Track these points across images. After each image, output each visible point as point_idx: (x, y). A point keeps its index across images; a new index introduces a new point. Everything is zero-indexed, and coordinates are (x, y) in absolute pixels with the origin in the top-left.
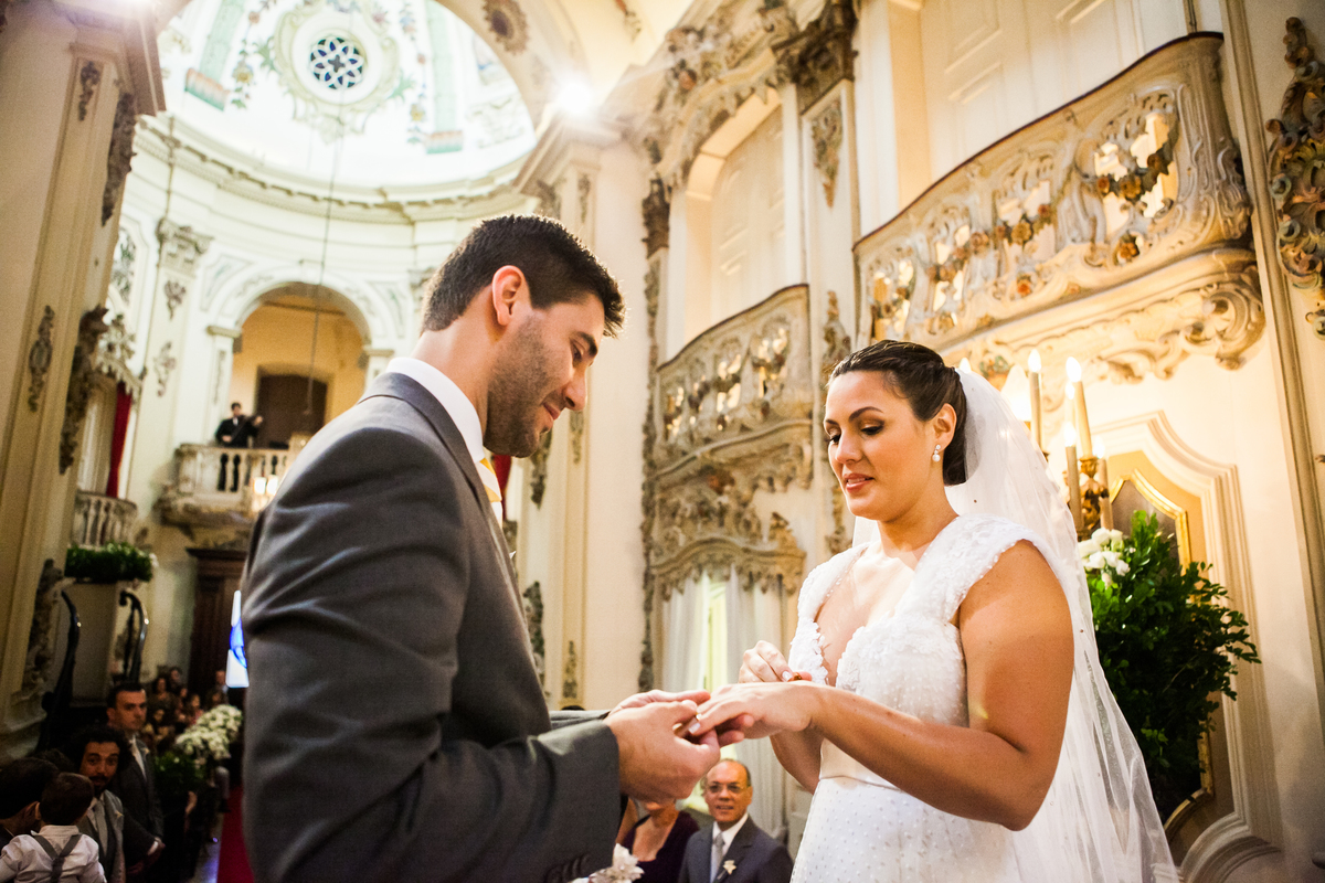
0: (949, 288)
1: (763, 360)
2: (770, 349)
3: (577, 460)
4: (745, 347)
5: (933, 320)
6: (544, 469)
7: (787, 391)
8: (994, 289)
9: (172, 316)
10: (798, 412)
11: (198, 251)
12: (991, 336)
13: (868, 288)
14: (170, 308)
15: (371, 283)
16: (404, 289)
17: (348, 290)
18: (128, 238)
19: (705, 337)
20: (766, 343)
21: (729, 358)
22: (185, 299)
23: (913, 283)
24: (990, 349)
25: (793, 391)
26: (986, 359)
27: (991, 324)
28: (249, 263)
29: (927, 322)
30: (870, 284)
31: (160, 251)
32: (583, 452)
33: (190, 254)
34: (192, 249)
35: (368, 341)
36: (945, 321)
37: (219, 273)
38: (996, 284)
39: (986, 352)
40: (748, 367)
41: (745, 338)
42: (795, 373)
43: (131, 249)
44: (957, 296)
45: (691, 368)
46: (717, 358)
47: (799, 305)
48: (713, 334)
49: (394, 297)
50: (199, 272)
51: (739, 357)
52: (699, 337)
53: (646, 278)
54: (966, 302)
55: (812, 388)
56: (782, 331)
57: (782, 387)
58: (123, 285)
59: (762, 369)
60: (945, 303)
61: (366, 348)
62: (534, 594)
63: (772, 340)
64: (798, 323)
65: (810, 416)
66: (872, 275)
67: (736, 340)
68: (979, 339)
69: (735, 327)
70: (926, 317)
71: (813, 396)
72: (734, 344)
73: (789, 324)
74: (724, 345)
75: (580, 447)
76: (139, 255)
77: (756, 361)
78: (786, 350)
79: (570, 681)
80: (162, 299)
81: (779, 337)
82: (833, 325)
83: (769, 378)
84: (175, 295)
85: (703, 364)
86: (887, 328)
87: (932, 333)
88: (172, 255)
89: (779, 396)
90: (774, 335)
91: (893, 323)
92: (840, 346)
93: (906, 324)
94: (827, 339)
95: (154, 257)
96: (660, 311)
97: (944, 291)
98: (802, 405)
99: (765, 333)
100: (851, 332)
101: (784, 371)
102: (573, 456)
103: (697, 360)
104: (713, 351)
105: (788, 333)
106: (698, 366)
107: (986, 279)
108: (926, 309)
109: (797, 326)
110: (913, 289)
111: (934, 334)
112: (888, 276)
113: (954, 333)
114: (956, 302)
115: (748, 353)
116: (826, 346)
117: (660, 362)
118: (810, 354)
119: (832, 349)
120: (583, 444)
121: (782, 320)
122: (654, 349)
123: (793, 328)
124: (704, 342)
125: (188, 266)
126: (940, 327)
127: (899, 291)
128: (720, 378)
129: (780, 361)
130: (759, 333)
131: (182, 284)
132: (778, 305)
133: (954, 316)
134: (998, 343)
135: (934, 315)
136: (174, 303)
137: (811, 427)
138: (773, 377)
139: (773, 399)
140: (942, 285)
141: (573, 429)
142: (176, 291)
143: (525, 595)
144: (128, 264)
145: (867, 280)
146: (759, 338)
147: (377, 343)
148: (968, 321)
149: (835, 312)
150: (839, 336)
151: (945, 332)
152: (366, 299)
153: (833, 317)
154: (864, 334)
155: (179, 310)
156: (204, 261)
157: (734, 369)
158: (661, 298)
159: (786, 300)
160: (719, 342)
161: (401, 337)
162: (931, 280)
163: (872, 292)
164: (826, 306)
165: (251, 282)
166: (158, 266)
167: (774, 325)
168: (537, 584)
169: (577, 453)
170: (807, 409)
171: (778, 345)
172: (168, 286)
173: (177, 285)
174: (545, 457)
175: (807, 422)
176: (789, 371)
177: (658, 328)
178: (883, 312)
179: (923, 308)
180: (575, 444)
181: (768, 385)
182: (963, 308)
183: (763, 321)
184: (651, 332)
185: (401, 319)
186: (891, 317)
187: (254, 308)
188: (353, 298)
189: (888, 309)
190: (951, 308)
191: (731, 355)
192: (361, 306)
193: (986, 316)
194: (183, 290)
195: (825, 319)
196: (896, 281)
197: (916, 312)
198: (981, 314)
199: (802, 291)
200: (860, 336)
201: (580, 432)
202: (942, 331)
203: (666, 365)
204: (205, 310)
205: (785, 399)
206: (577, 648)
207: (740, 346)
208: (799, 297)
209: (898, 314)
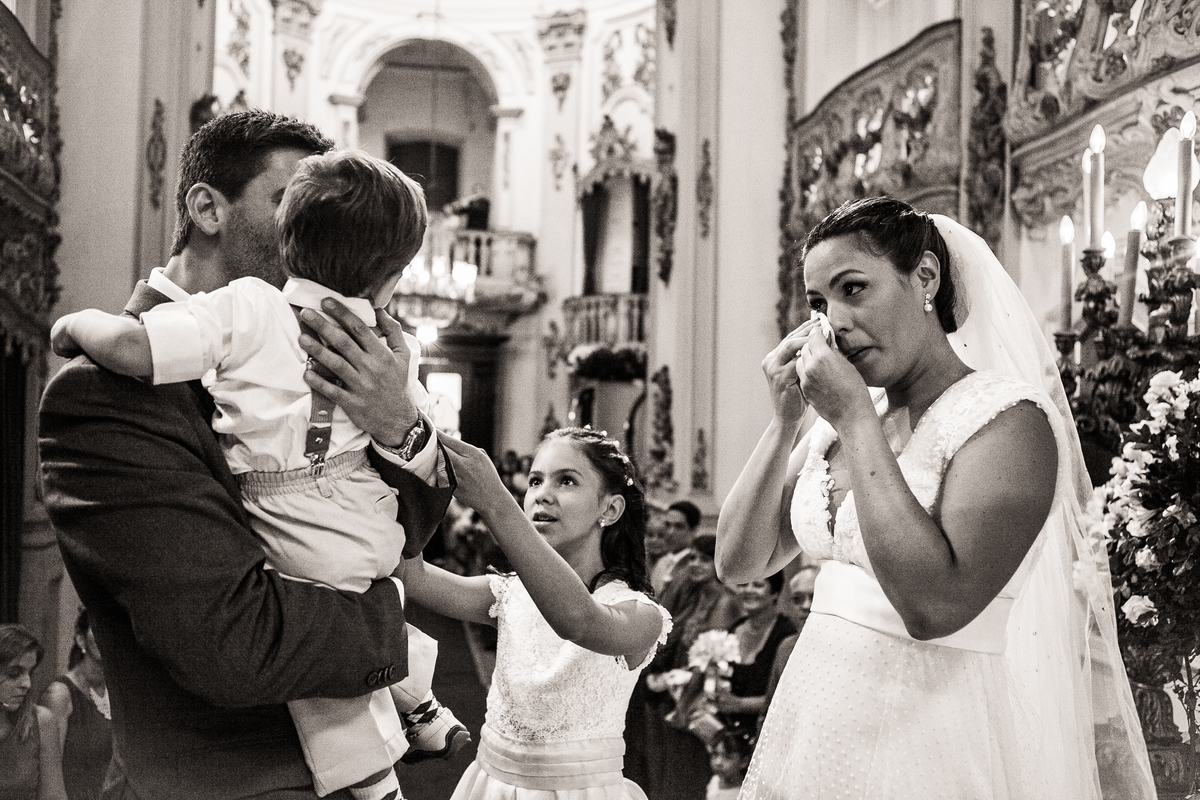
0: (1122, 20)
1: (907, 116)
2: (915, 101)
3: (705, 234)
4: (887, 98)
5: (1099, 62)
6: (671, 243)
7: (932, 152)
8: (1178, 20)
9: (292, 87)
10: (943, 177)
11: (313, 13)
12: (1166, 84)
13: (1028, 22)
14: (291, 79)
15: (495, 34)
16: (530, 38)
17: (471, 44)
18: (242, 5)
19: (844, 89)
20: (910, 94)
21: (869, 113)
22: (304, 67)
23: (1081, 15)
24: (1165, 100)
25: (938, 152)
26: (1160, 112)
27: (1168, 66)
28: (366, 22)
29: (1092, 65)
30: (1031, 18)
31: (274, 16)
32: (711, 223)
33: (304, 17)
34: (305, 11)
35: (495, 101)
36: (1113, 63)
37: (337, 35)
38: (1180, 14)
39: (1161, 103)
40: (890, 125)
41: (887, 89)
42: (941, 129)
43: (244, 18)
44: (1132, 32)
45: (829, 125)
46: (856, 114)
47: (950, 46)
48: (854, 84)
49: (520, 49)
50: (315, 36)
51: (880, 112)
52: (837, 90)
53: (783, 18)
54: (1140, 37)
55: (960, 148)
56: (929, 80)
57: (926, 147)
58: (241, 59)
59: (905, 126)
60: (1116, 40)
61: (494, 108)
62: (663, 378)
63: (917, 90)
64: (947, 68)
65: (956, 181)
66: (1034, 6)
67: (877, 91)
68: (1152, 86)
69: (877, 76)
70: (1092, 59)
71: (960, 158)
72: (876, 97)
73: (936, 70)
74: (864, 97)
75: (708, 220)
76: (254, 22)
77: (899, 117)
78: (933, 101)
79: (700, 470)
80: (282, 69)
81: (926, 86)
82: (987, 69)
83: (912, 137)
84: (294, 63)
85: (841, 121)
86: (1047, 74)
87: (1097, 79)
88: (287, 20)
89: (922, 157)
90: (920, 85)
91: (1054, 67)
92: (994, 96)
93: (1069, 68)
94: (979, 87)
95: (269, 25)
96: (798, 57)
97: (1116, 24)
98: (946, 169)
99: (911, 81)
100: (1007, 78)
101: (929, 128)
102: (700, 229)
103: (835, 116)
104: (852, 105)
105: (935, 81)
106: (835, 123)
107: (1168, 7)
108: (1093, 49)
109: (946, 72)
110: (1081, 22)
111: (1100, 81)
112: (1053, 6)
113: (1124, 79)
114: (1129, 38)
115: (891, 106)
116: (978, 96)
117: (799, 117)
118: (959, 106)
119: (984, 101)
120: (711, 214)
121: (929, 66)
122: (792, 101)
123: (941, 77)
124: (843, 96)
125: (303, 30)
126: (1107, 72)
127: (1064, 26)
128: (859, 136)
129: (925, 115)
130: (903, 81)
131: (299, 51)
132: (926, 47)
133: (1125, 57)
134: (1176, 91)
135: (1101, 56)
136: (293, 72)
137: (957, 194)
138: (918, 135)
139: (916, 161)
140: (1116, 16)
141: (700, 198)
142: (295, 60)
143: (655, 379)
144: (244, 35)
145: (1028, 14)
146: (901, 89)
147: (505, 102)
148: (1141, 64)
149: (990, 54)
150: (994, 84)
151: (1113, 78)
152: (490, 53)
153: (988, 59)
154: (1020, 82)
155: (299, 81)
156: (319, 23)
157: (875, 126)
158: (799, 42)
159: (936, 41)
160: (858, 93)
161: (531, 93)
162: (1102, 10)
163: (1033, 27)
164: (980, 47)
165: (369, 43)
166: (274, 33)
167: (919, 72)
168: (665, 369)
169: (705, 225)
170: (953, 173)
171: (923, 95)
172: (286, 54)
173: (294, 53)
174: (672, 230)
175: (953, 188)
176: (935, 127)
177: (796, 77)
178: (1043, 53)
179: (1090, 47)
180: (703, 216)
181: (912, 145)
182: (1136, 48)
183: (909, 66)
184: (789, 81)
185: (529, 73)
186: (1051, 60)
187: (375, 71)
188: (477, 52)
189: (1049, 50)
190: (1122, 47)
191: (872, 109)
192: (486, 61)
193: (1165, 57)
194: (301, 59)
195: (978, 61)
196: (1062, 13)
197: (1082, 53)
198: (1158, 54)
199: (953, 29)
200: (1016, 84)
201: (708, 202)
202: (1109, 77)
203: (804, 121)
204: (325, 78)
205: (929, 162)
206: (708, 436)
207: (881, 98)
208: (950, 36)
209: (1061, 55)
